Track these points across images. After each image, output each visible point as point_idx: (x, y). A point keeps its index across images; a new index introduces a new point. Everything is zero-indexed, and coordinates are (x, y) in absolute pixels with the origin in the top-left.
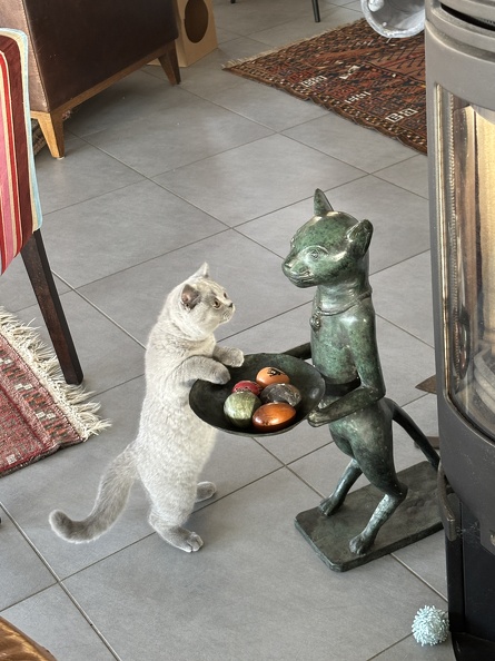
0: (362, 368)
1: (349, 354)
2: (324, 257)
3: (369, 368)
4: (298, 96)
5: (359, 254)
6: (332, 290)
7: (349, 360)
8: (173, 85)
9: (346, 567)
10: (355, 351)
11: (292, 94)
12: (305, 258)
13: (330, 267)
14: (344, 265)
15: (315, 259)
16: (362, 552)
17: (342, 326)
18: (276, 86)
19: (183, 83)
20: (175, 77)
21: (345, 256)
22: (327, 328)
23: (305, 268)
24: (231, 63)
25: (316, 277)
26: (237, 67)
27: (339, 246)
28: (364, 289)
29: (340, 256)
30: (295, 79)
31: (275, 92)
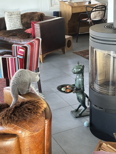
0: (82, 86)
1: (80, 84)
2: (77, 70)
3: (82, 87)
4: (85, 58)
5: (82, 70)
6: (78, 75)
7: (80, 85)
8: (63, 54)
9: (77, 117)
10: (81, 84)
11: (84, 57)
12: (75, 70)
13: (78, 71)
14: (80, 71)
15: (76, 70)
16: (79, 115)
17: (79, 80)
18: (81, 56)
19: (65, 54)
20: (64, 53)
21: (81, 70)
22: (77, 80)
23: (75, 71)
24: (74, 52)
25: (76, 72)
26: (75, 52)
27: (80, 68)
28: (83, 75)
29: (80, 70)
30: (85, 55)
31: (81, 57)
